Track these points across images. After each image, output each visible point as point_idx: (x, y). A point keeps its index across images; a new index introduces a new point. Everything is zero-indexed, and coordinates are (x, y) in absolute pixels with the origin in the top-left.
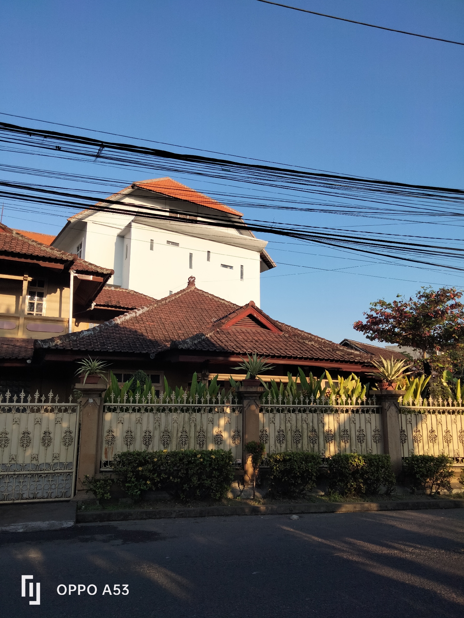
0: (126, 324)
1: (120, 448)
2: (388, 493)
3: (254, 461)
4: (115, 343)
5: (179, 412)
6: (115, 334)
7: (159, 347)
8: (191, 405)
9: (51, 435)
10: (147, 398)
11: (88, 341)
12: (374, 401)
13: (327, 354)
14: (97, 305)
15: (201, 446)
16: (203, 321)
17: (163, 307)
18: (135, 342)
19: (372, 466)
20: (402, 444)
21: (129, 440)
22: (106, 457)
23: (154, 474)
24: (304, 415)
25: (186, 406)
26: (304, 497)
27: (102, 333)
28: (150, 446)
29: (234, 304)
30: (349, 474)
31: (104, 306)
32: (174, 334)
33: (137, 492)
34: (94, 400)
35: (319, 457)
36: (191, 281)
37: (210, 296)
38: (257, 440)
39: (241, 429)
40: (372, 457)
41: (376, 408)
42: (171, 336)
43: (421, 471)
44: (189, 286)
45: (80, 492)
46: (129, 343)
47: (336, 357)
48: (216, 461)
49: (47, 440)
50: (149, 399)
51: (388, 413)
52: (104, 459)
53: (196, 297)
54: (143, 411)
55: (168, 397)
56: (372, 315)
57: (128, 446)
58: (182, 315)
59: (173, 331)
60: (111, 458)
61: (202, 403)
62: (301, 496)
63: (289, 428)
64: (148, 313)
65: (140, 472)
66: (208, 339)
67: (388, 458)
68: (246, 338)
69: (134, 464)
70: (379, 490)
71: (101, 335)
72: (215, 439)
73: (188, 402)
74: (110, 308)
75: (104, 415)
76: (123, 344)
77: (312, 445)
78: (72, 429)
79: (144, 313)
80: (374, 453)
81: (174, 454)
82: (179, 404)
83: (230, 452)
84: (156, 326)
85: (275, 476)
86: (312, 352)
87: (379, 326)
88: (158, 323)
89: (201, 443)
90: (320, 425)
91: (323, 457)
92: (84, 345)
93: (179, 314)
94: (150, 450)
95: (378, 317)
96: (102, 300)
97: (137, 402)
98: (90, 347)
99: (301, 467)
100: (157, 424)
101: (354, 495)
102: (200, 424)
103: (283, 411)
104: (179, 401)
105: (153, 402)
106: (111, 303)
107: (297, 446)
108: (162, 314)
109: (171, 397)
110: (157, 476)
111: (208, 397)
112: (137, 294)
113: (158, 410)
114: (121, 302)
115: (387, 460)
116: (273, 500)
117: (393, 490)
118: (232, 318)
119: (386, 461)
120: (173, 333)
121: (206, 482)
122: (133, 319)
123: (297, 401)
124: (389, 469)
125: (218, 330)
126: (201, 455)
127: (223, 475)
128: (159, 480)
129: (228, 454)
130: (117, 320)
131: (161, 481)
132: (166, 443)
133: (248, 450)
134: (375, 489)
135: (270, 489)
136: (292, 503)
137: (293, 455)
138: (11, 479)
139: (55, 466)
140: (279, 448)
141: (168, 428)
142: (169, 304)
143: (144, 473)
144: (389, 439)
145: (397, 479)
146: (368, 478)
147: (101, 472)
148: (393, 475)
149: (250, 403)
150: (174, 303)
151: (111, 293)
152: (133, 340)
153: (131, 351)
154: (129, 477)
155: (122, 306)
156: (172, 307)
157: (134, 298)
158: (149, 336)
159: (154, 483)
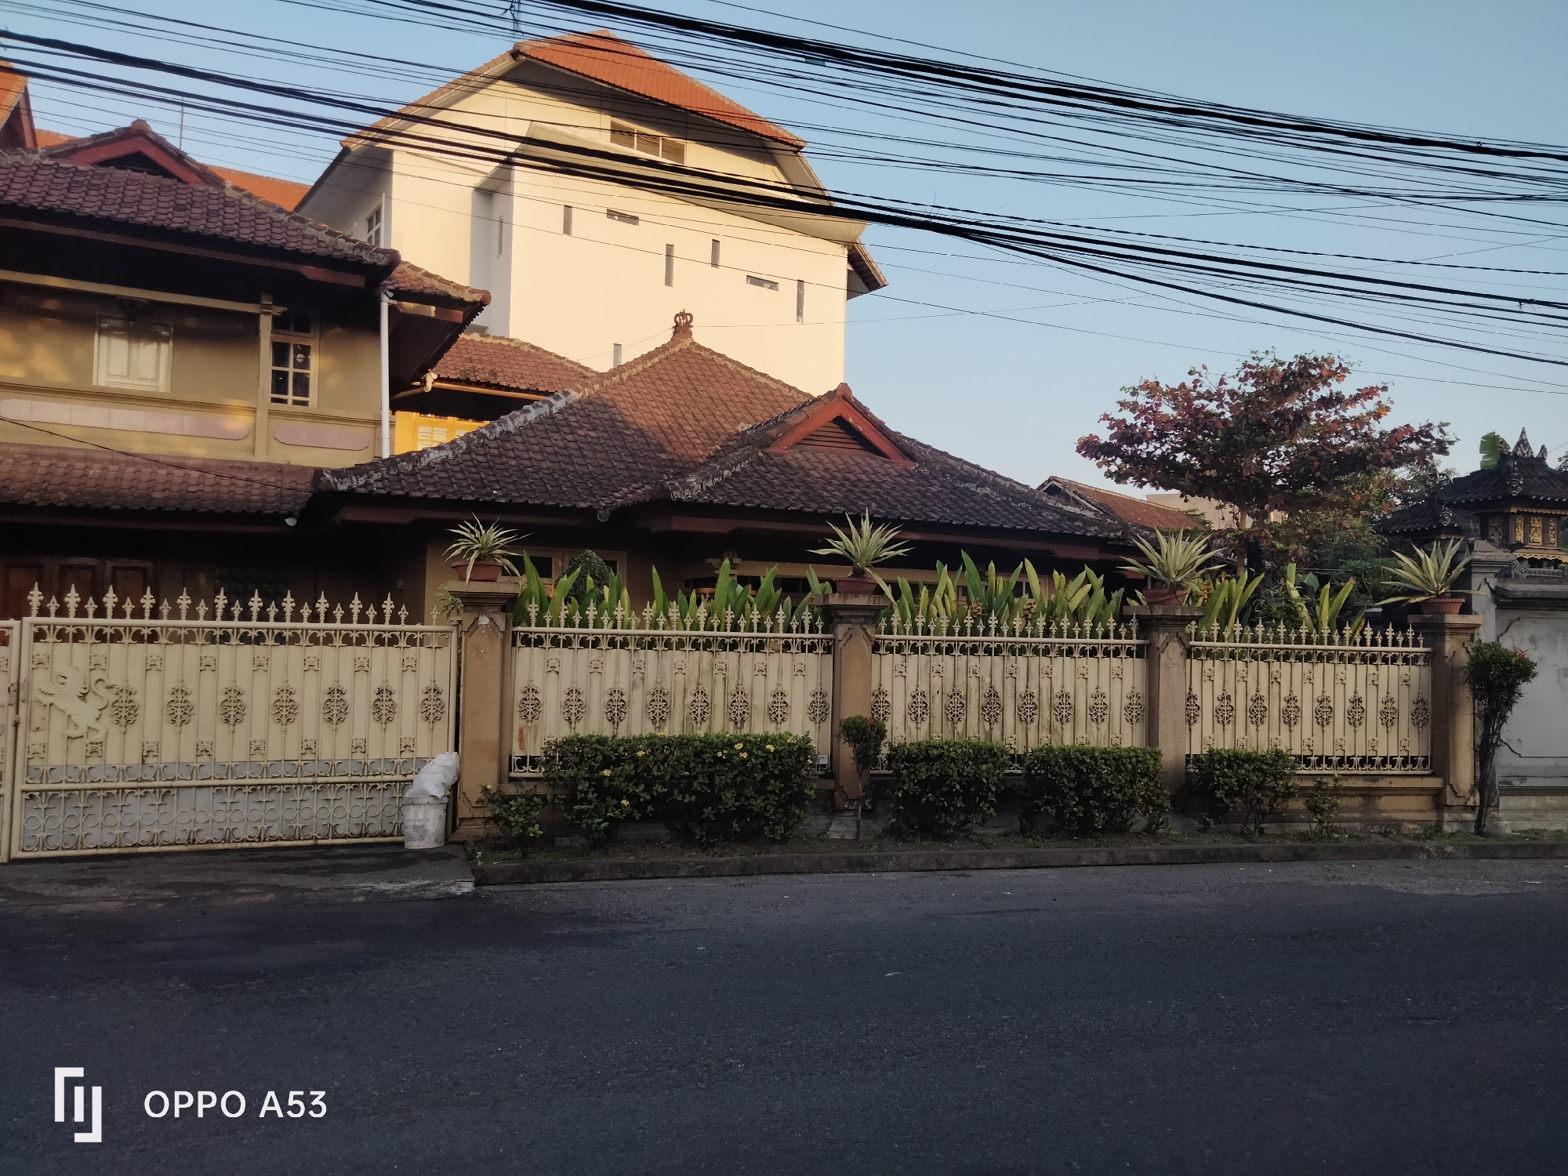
0: (530, 433)
1: (553, 728)
2: (1150, 831)
4: (509, 480)
5: (688, 648)
6: (505, 460)
7: (617, 494)
8: (715, 633)
9: (394, 697)
10: (613, 618)
11: (444, 475)
12: (1134, 629)
14: (439, 379)
15: (739, 724)
16: (718, 430)
17: (615, 392)
18: (556, 480)
19: (1120, 772)
20: (1188, 726)
21: (573, 711)
22: (522, 747)
23: (636, 785)
24: (973, 660)
25: (704, 637)
26: (967, 837)
28: (623, 725)
29: (791, 388)
30: (1071, 789)
31: (457, 381)
33: (600, 823)
34: (491, 619)
35: (1003, 752)
36: (682, 326)
37: (729, 365)
38: (866, 714)
39: (828, 688)
40: (1122, 754)
41: (1138, 645)
42: (640, 466)
43: (1226, 784)
44: (676, 338)
45: (466, 823)
46: (543, 482)
48: (777, 758)
49: (384, 705)
50: (619, 618)
51: (1163, 657)
52: (517, 753)
53: (696, 366)
54: (604, 645)
55: (661, 614)
56: (1124, 421)
57: (571, 723)
58: (664, 411)
60: (535, 750)
61: (742, 630)
62: (962, 835)
63: (938, 688)
64: (579, 406)
65: (606, 781)
66: (738, 477)
67: (1156, 756)
68: (828, 476)
69: (593, 763)
70: (1132, 824)
71: (472, 460)
72: (770, 710)
73: (708, 626)
74: (473, 389)
75: (514, 654)
76: (530, 484)
77: (987, 725)
78: (442, 685)
79: (570, 407)
80: (1126, 744)
81: (682, 743)
82: (688, 632)
83: (806, 739)
84: (602, 440)
85: (905, 792)
86: (985, 513)
87: (1141, 447)
88: (607, 431)
89: (739, 718)
90: (1009, 682)
91: (1012, 752)
92: (434, 484)
93: (657, 410)
94: (622, 733)
95: (1139, 425)
96: (452, 367)
97: (591, 625)
98: (450, 490)
99: (965, 774)
100: (638, 675)
101: (1077, 834)
102: (736, 677)
103: (925, 649)
104: (688, 625)
105: (626, 624)
106: (476, 376)
107: (955, 729)
108: (615, 411)
109: (670, 614)
110: (644, 791)
111: (755, 616)
112: (538, 353)
113: (639, 644)
114: (499, 374)
115: (1155, 759)
116: (900, 844)
117: (1163, 822)
118: (796, 425)
119: (1152, 762)
121: (753, 802)
122: (544, 420)
123: (957, 628)
124: (1156, 779)
125: (761, 454)
126: (744, 745)
127: (792, 788)
128: (649, 798)
129: (802, 744)
130: (505, 422)
131: (654, 801)
132: (658, 719)
133: (848, 735)
134: (1124, 821)
135: (894, 820)
136: (942, 849)
137: (946, 747)
138: (308, 794)
139: (406, 766)
140: (914, 731)
141: (664, 684)
142: (630, 383)
143: (615, 783)
144: (1161, 715)
145: (1174, 799)
146: (1112, 799)
147: (512, 780)
148: (1165, 792)
149: (851, 632)
150: (642, 381)
151: (473, 349)
152: (551, 475)
153: (551, 503)
154: (581, 791)
155: (503, 384)
156: (639, 392)
157: (533, 364)
158: (588, 466)
159: (638, 805)
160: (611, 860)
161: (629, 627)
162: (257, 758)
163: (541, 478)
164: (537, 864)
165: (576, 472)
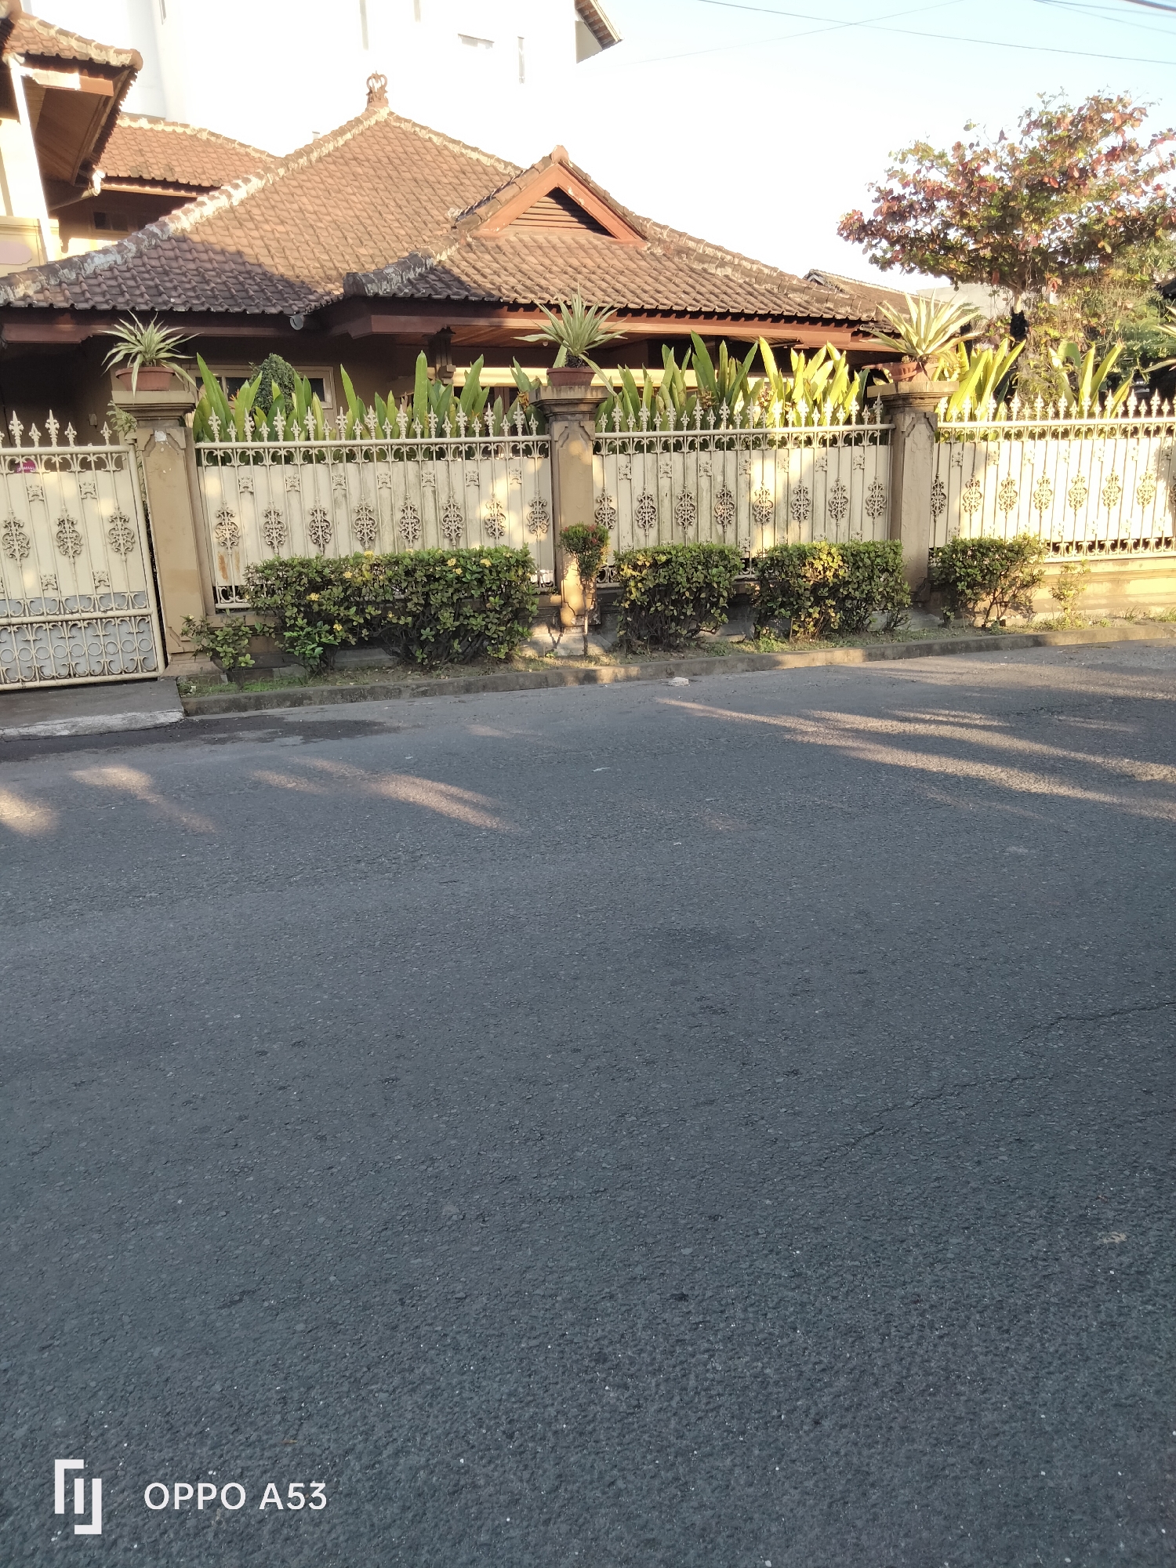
0: (208, 230)
1: (255, 552)
2: (888, 629)
3: (585, 571)
4: (188, 286)
5: (390, 458)
6: (181, 262)
7: (312, 297)
8: (419, 440)
9: (78, 528)
10: (304, 427)
11: (113, 283)
12: (878, 412)
13: (766, 301)
14: (108, 179)
15: (454, 541)
16: (424, 218)
17: (304, 177)
18: (241, 283)
19: (858, 568)
20: (933, 517)
21: (275, 535)
22: (225, 576)
23: (348, 608)
24: (704, 456)
25: (407, 445)
26: (698, 646)
27: (145, 259)
28: (329, 548)
29: (507, 164)
30: (806, 589)
31: (129, 180)
32: (347, 257)
33: (313, 650)
34: (168, 434)
35: (737, 555)
36: (377, 90)
37: (435, 139)
38: (589, 521)
39: (547, 497)
40: (861, 548)
41: (881, 431)
42: (338, 265)
43: (968, 575)
44: (370, 107)
45: (176, 658)
46: (227, 286)
47: (788, 309)
48: (494, 574)
49: (68, 538)
50: (311, 428)
51: (908, 441)
52: (221, 583)
53: (396, 142)
54: (298, 460)
55: (357, 422)
56: (891, 192)
57: (274, 547)
58: (361, 198)
59: (341, 248)
60: (239, 579)
61: (448, 435)
62: (693, 644)
63: (667, 490)
64: (263, 196)
65: (315, 606)
66: (443, 267)
67: (896, 549)
68: (547, 262)
69: (298, 588)
70: (870, 622)
71: (144, 265)
72: (486, 523)
73: (410, 433)
74: (148, 190)
75: (200, 474)
76: (212, 290)
77: (720, 528)
78: (128, 512)
79: (253, 197)
80: (867, 538)
81: (394, 562)
82: (389, 441)
83: (525, 552)
84: (292, 236)
85: (633, 602)
86: (725, 296)
87: (908, 224)
88: (296, 225)
89: (454, 535)
90: (742, 479)
91: (747, 556)
92: (103, 294)
93: (354, 198)
94: (330, 554)
95: (907, 196)
96: (121, 164)
97: (281, 437)
98: (121, 300)
99: (694, 579)
100: (339, 493)
101: (813, 637)
102: (447, 489)
103: (651, 447)
104: (388, 433)
105: (321, 436)
106: (149, 173)
107: (685, 534)
108: (304, 199)
109: (367, 420)
110: (357, 613)
111: (462, 419)
112: (220, 141)
113: (337, 457)
114: (177, 169)
115: (895, 553)
116: (630, 656)
117: (902, 619)
118: (508, 201)
119: (892, 555)
120: (342, 255)
121: (473, 621)
122: (223, 214)
123: (685, 420)
124: (896, 574)
125: (469, 239)
126: (458, 561)
127: (512, 605)
128: (362, 621)
129: (520, 557)
130: (178, 218)
131: (368, 623)
132: (366, 538)
133: (569, 545)
134: (861, 619)
135: (622, 633)
136: (673, 658)
137: (674, 552)
139: (105, 601)
140: (642, 539)
141: (368, 500)
142: (321, 166)
143: (324, 608)
144: (904, 506)
145: (914, 595)
146: (848, 597)
147: (220, 611)
148: (906, 586)
149: (568, 431)
150: (334, 163)
151: (142, 138)
152: (235, 278)
153: (237, 309)
154: (290, 618)
155: (183, 181)
156: (331, 176)
157: (214, 155)
158: (279, 267)
159: (352, 630)
160: (329, 687)
161: (324, 439)
163: (224, 283)
164: (252, 694)
165: (264, 274)
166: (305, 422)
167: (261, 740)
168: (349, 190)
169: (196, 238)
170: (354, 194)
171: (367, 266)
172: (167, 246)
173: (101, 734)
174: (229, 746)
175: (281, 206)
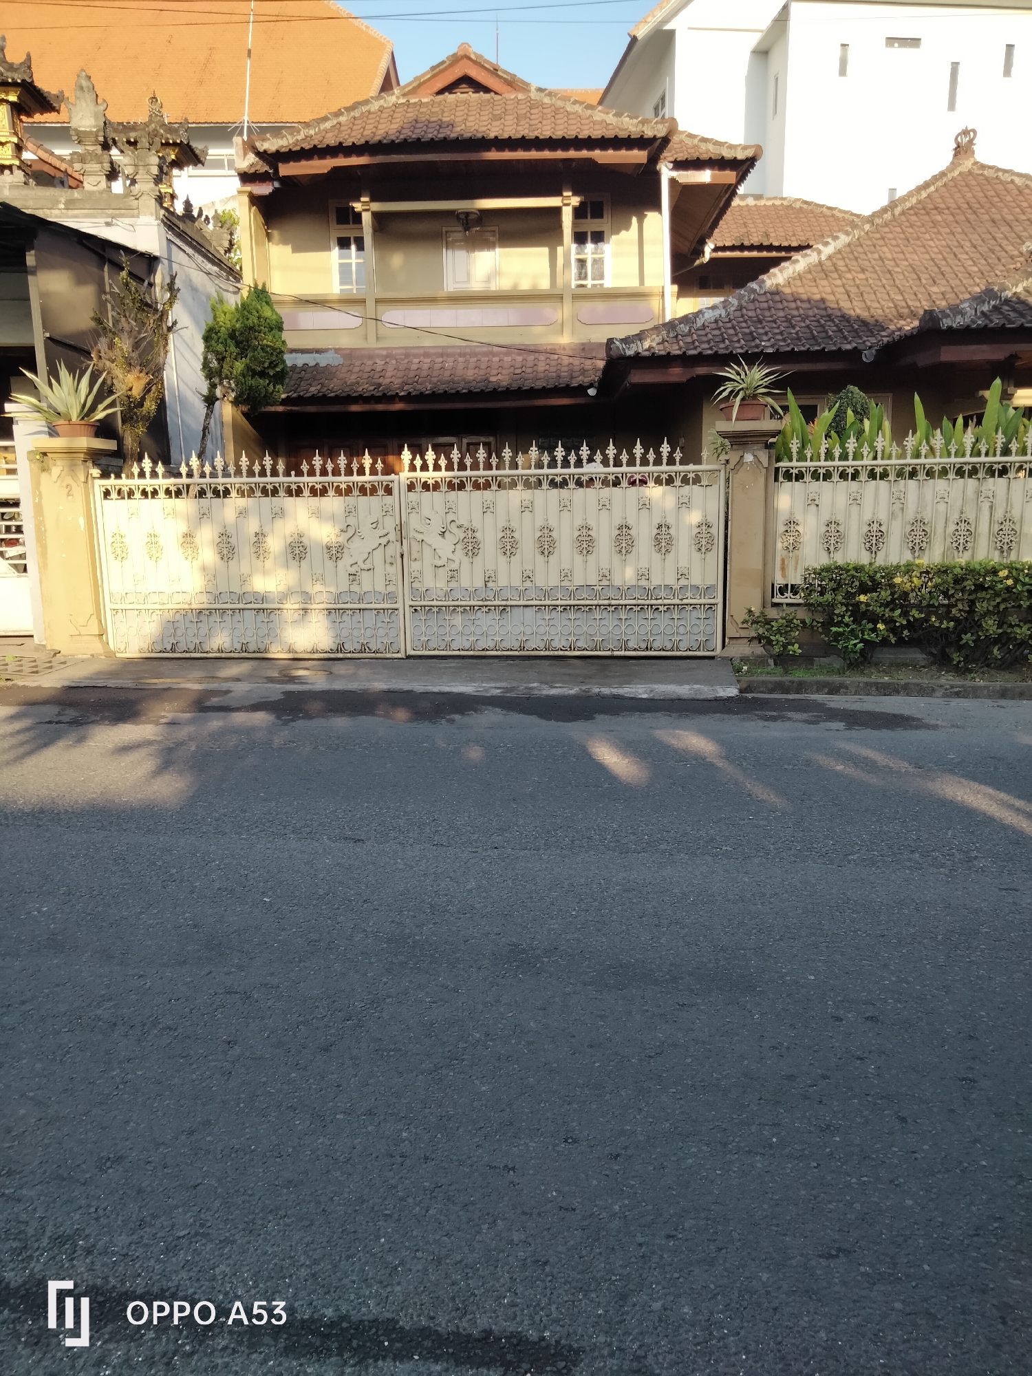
0: (798, 283)
1: (813, 556)
4: (777, 331)
5: (951, 476)
6: (773, 311)
7: (883, 333)
8: (983, 459)
9: (672, 531)
10: (874, 449)
11: (717, 332)
14: (716, 249)
15: (1005, 552)
16: (999, 254)
18: (822, 326)
21: (832, 542)
22: (784, 576)
23: (892, 610)
25: (970, 463)
27: (744, 311)
28: (881, 555)
31: (733, 248)
32: (920, 296)
33: (855, 645)
34: (755, 456)
36: (964, 144)
37: (1017, 180)
42: (910, 303)
44: (956, 160)
45: (733, 641)
46: (809, 328)
49: (663, 539)
50: (879, 449)
52: (779, 581)
53: (977, 188)
54: (863, 477)
55: (924, 442)
57: (830, 552)
58: (938, 243)
59: (915, 288)
60: (796, 578)
61: (1014, 454)
64: (848, 250)
65: (862, 606)
66: (1018, 298)
69: (850, 589)
71: (742, 316)
73: (975, 453)
74: (746, 254)
75: (775, 489)
76: (797, 333)
78: (713, 519)
79: (839, 252)
81: (943, 571)
82: (952, 460)
84: (871, 281)
88: (876, 272)
89: (1005, 547)
92: (708, 342)
93: (931, 243)
94: (880, 561)
96: (729, 235)
97: (851, 457)
98: (722, 346)
100: (898, 505)
102: (1004, 504)
104: (953, 452)
105: (886, 455)
106: (749, 241)
108: (885, 249)
109: (933, 442)
110: (901, 615)
112: (810, 208)
113: (900, 474)
114: (772, 235)
120: (915, 294)
121: (1017, 630)
122: (813, 269)
126: (1010, 572)
128: (905, 622)
130: (775, 275)
131: (910, 626)
132: (917, 548)
138: (605, 614)
139: (683, 591)
141: (924, 513)
142: (903, 218)
143: (871, 608)
147: (775, 605)
150: (916, 214)
151: (747, 213)
152: (818, 321)
153: (817, 348)
154: (838, 615)
155: (776, 244)
156: (912, 226)
157: (805, 220)
158: (855, 309)
159: (894, 630)
160: (866, 679)
161: (890, 458)
162: (566, 583)
163: (808, 326)
164: (796, 679)
165: (843, 316)
166: (875, 444)
167: (807, 722)
168: (927, 236)
169: (787, 290)
170: (932, 239)
171: (938, 302)
172: (763, 299)
173: (672, 700)
174: (779, 724)
175: (863, 256)
